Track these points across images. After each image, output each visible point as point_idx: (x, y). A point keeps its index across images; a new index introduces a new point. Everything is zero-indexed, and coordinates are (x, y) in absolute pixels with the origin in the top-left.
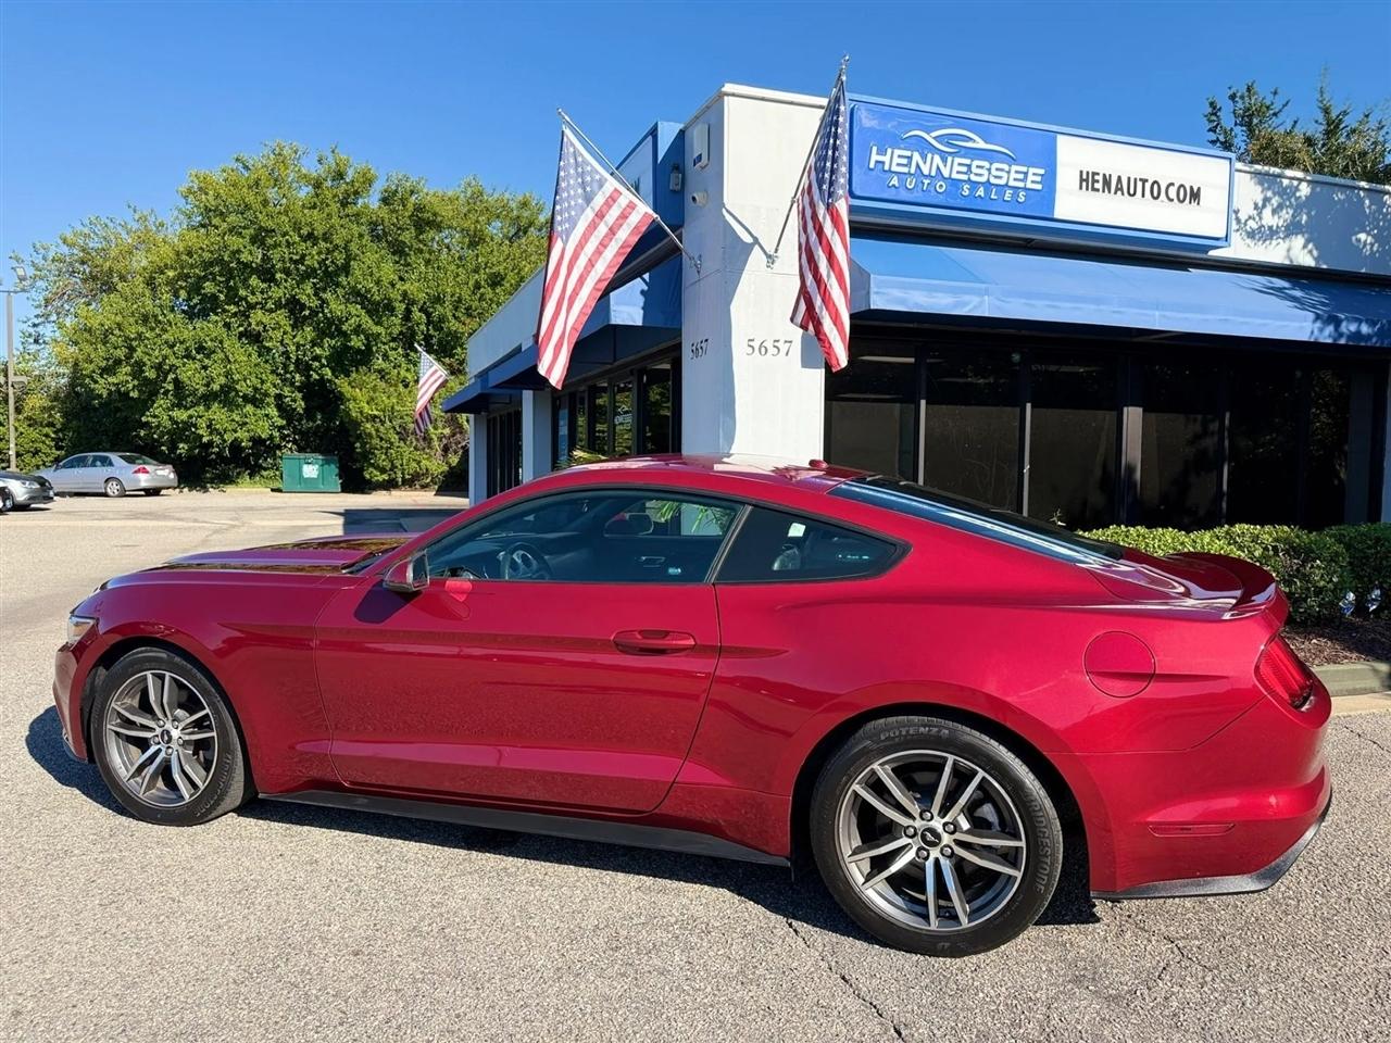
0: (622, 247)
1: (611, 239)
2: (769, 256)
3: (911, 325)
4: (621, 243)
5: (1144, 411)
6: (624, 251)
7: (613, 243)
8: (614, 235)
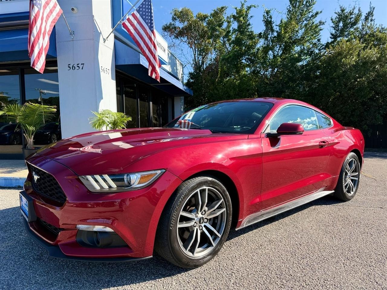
0: (54, 19)
1: (51, 15)
2: (104, 39)
3: (120, 71)
4: (54, 18)
5: (153, 103)
6: (54, 21)
7: (51, 16)
8: (52, 13)
